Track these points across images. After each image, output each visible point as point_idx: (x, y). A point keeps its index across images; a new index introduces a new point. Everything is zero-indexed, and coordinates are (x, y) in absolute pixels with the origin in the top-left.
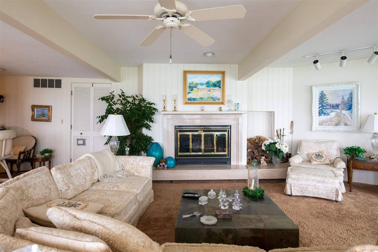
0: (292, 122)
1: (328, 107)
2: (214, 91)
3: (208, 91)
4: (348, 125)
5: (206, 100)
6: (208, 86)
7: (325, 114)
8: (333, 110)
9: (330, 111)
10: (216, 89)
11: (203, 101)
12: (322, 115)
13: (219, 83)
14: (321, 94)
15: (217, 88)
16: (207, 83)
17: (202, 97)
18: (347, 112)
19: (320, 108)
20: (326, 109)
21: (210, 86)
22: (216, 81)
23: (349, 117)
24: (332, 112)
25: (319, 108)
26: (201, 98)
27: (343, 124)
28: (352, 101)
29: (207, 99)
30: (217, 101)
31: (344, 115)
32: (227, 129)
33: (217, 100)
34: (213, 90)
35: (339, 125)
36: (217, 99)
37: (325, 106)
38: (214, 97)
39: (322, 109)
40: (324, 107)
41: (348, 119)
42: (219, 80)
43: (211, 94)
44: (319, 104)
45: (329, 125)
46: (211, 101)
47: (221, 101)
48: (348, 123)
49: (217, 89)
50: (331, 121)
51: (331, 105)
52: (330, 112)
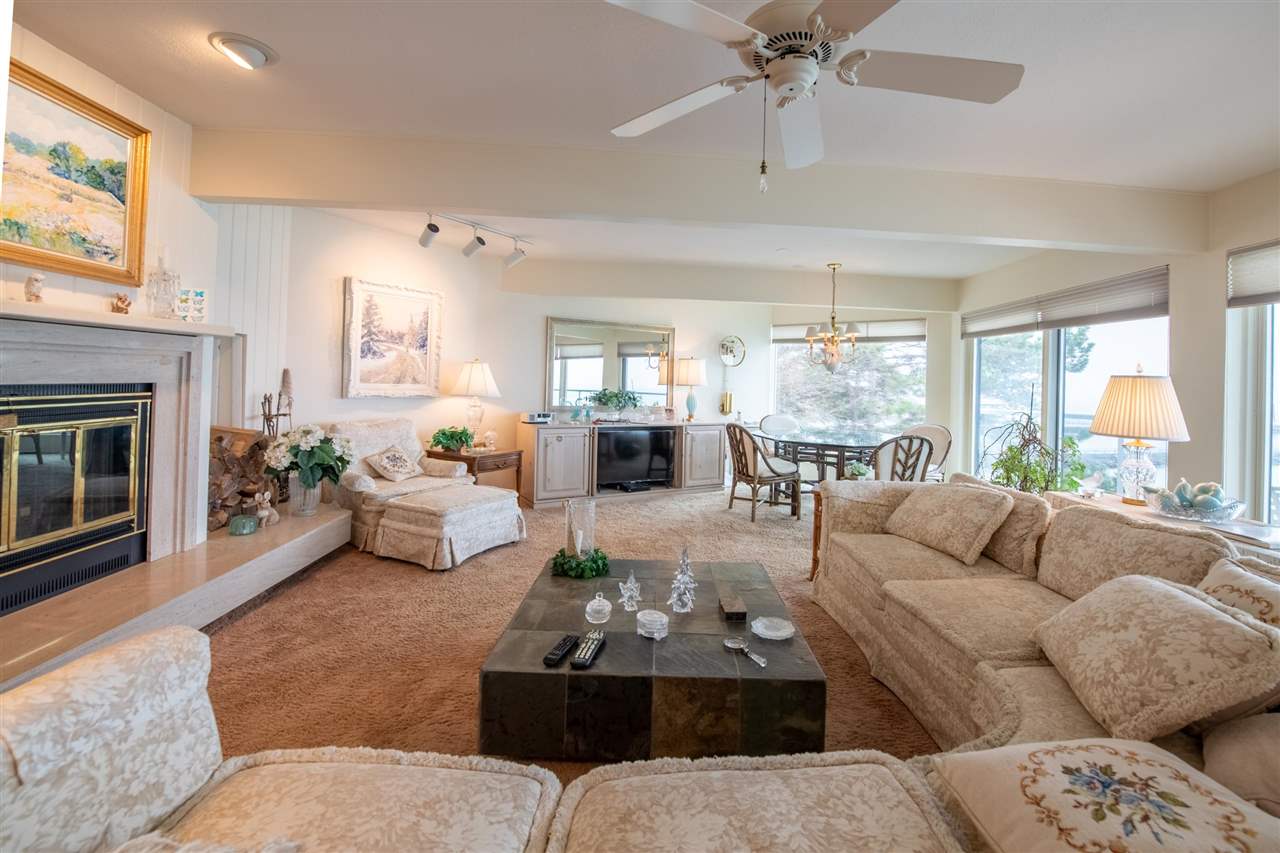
0: (286, 373)
1: (382, 338)
2: (88, 208)
3: (62, 197)
4: (418, 383)
5: (47, 246)
6: (63, 168)
7: (374, 353)
8: (392, 345)
9: (384, 348)
10: (100, 201)
11: (27, 245)
12: (370, 356)
13: (119, 177)
14: (368, 301)
15: (105, 196)
16: (54, 150)
17: (22, 221)
18: (417, 352)
19: (365, 339)
20: (378, 341)
21: (74, 175)
22: (102, 159)
23: (421, 365)
24: (390, 349)
25: (362, 338)
26: (17, 223)
27: (410, 380)
28: (426, 329)
29: (52, 241)
30: (103, 261)
31: (413, 358)
32: (140, 402)
33: (105, 259)
34: (88, 202)
35: (403, 382)
36: (106, 253)
37: (376, 335)
38: (90, 238)
39: (369, 342)
40: (373, 336)
41: (419, 368)
42: (116, 161)
43: (73, 216)
44: (363, 326)
45: (382, 381)
46: (74, 254)
47: (120, 265)
48: (420, 377)
49: (107, 203)
50: (385, 372)
51: (387, 333)
52: (385, 351)
